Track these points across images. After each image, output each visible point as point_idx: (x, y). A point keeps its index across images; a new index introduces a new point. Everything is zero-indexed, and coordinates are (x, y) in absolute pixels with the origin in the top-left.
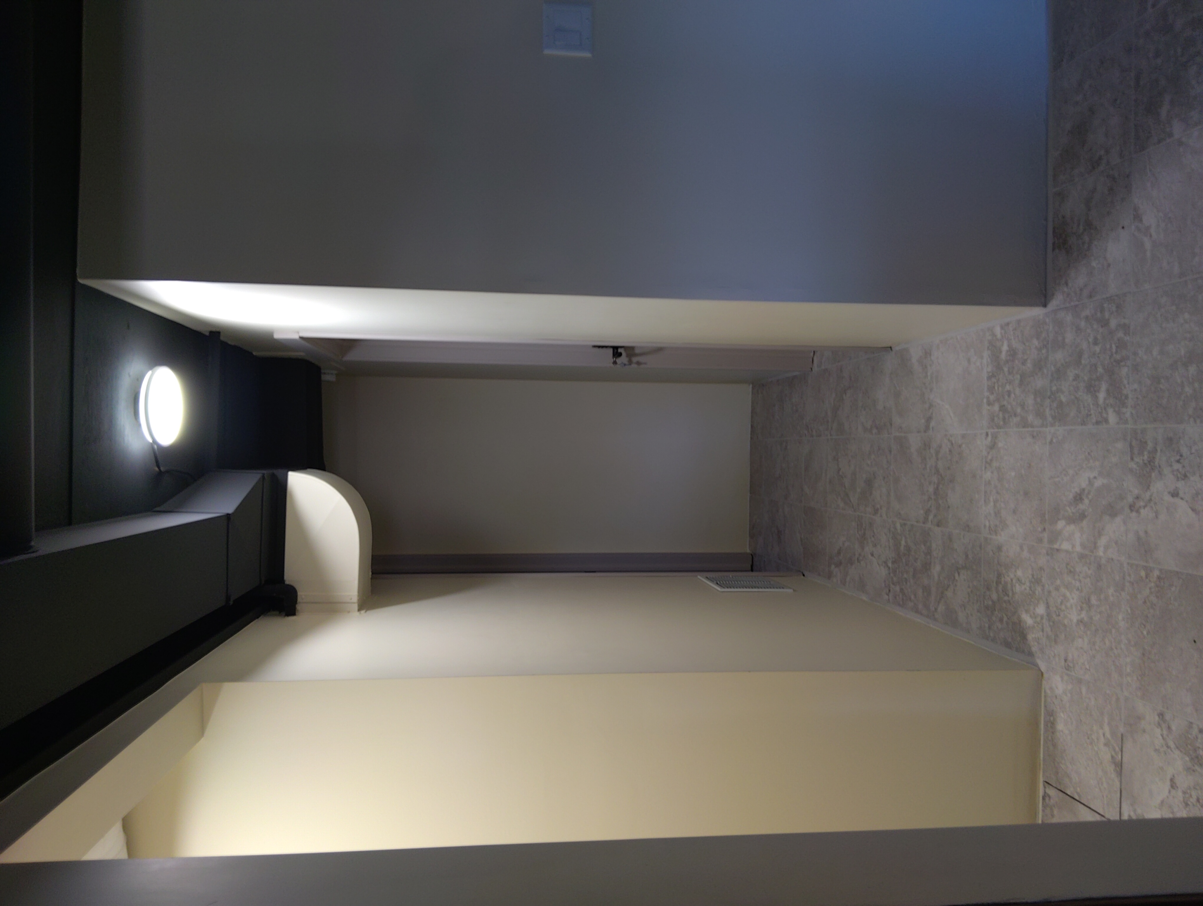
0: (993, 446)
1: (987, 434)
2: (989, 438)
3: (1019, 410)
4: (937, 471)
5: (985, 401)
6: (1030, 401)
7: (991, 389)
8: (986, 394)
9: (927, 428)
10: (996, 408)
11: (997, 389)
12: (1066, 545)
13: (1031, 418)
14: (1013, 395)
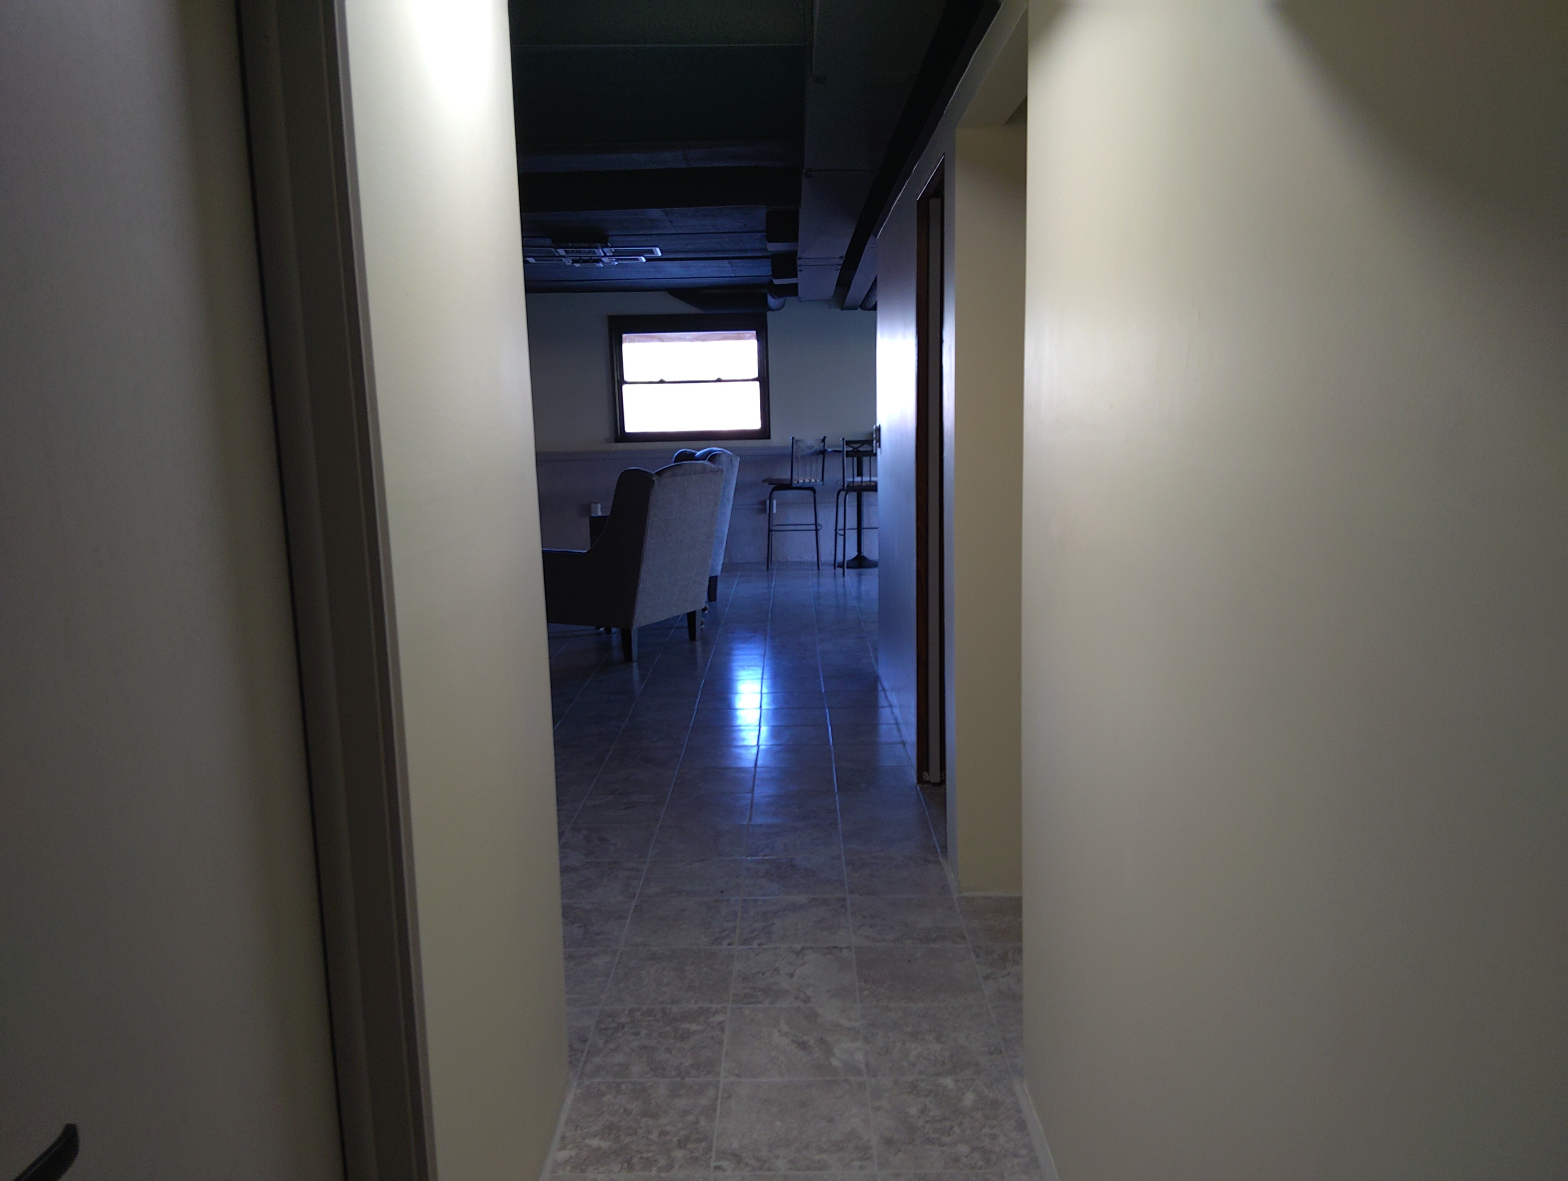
0: (737, 1158)
1: (717, 1168)
2: (724, 1164)
3: (691, 1118)
5: (663, 1175)
6: (681, 1103)
7: (648, 1164)
8: (654, 1172)
10: (679, 1154)
11: (650, 1155)
12: (859, 1057)
13: (704, 1102)
14: (667, 1128)
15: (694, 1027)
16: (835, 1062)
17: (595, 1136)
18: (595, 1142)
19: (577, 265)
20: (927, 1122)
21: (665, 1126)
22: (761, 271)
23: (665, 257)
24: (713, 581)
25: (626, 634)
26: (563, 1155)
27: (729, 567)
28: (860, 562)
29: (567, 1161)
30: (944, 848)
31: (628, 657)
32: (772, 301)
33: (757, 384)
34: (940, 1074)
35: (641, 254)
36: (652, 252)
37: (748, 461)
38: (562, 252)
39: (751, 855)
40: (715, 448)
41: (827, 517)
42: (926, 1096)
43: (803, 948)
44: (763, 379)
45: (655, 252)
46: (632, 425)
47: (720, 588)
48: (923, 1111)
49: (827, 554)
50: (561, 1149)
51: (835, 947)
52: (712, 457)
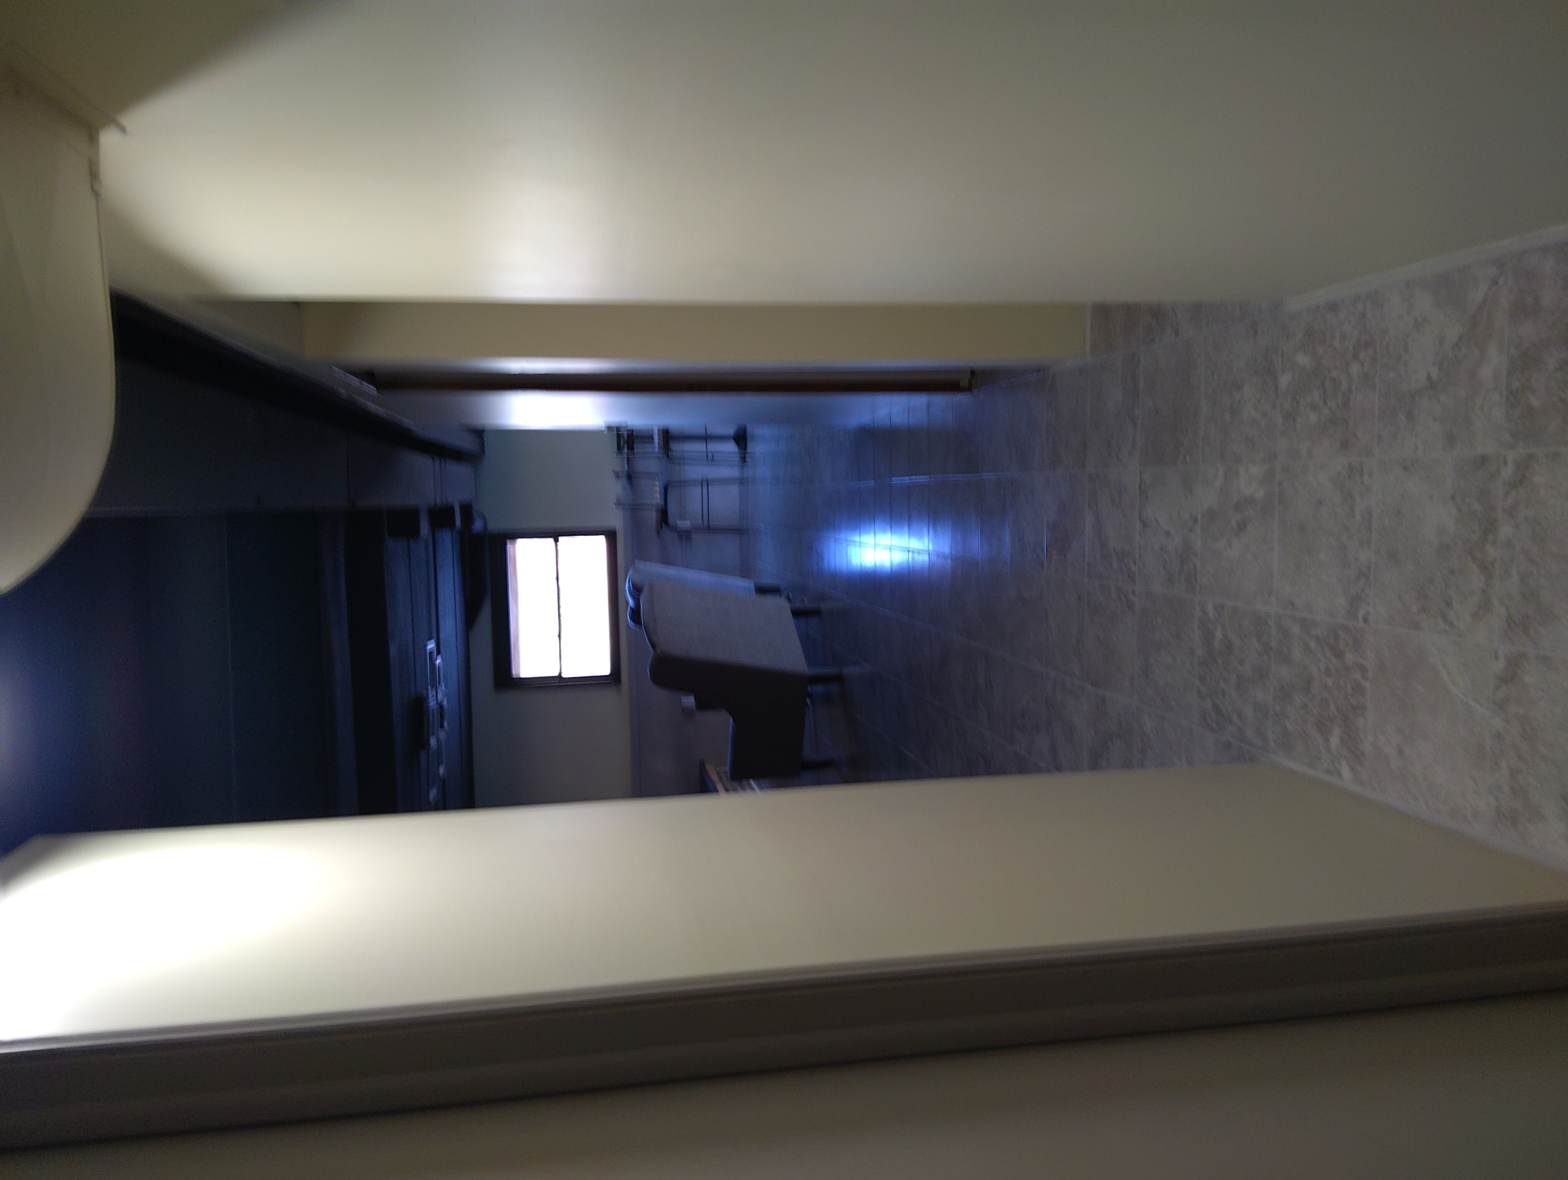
0: (1355, 601)
1: (1365, 620)
2: (1361, 614)
3: (1313, 644)
4: (1486, 569)
5: (1370, 674)
6: (1297, 653)
7: (1359, 690)
8: (1367, 685)
9: (1515, 663)
10: (1349, 658)
11: (1349, 686)
12: (1255, 470)
13: (1296, 630)
14: (1322, 668)
15: (1219, 634)
16: (1260, 494)
17: (1328, 740)
18: (1334, 741)
19: (446, 724)
20: (1325, 403)
21: (1320, 670)
22: (447, 542)
23: (435, 635)
24: (762, 590)
25: (814, 680)
26: (1346, 772)
27: (745, 571)
28: (741, 438)
29: (1353, 769)
30: (1039, 370)
31: (838, 678)
32: (478, 525)
33: (561, 539)
34: (1276, 388)
35: (433, 664)
36: (431, 653)
37: (639, 552)
38: (433, 741)
39: (1043, 567)
40: (626, 587)
41: (695, 472)
42: (1298, 403)
43: (1141, 520)
44: (555, 535)
45: (430, 651)
46: (603, 668)
47: (767, 581)
48: (1314, 407)
49: (732, 472)
50: (1340, 775)
51: (1140, 487)
52: (637, 591)
